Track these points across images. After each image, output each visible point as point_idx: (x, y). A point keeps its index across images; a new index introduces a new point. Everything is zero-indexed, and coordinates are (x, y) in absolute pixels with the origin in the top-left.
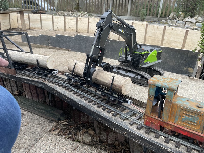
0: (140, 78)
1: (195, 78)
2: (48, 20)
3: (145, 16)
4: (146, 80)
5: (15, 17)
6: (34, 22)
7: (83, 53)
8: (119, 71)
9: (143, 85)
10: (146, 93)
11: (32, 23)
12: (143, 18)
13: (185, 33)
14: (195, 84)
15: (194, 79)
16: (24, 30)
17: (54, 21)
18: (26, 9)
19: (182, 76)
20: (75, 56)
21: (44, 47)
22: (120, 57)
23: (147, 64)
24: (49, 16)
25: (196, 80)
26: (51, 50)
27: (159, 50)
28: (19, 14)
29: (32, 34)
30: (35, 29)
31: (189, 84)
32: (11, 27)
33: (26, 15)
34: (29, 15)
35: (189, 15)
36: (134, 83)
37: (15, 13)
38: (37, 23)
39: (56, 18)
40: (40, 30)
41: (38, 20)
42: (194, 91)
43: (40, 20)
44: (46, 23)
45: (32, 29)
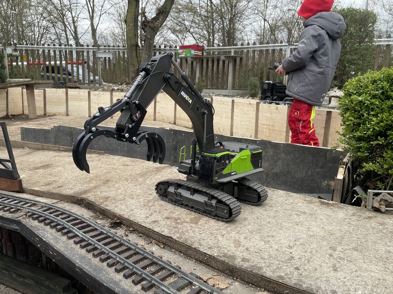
0: (216, 204)
1: (331, 202)
2: (81, 100)
3: (257, 89)
4: (227, 208)
5: (17, 94)
6: (54, 102)
7: (127, 158)
8: (180, 190)
9: (223, 218)
10: (223, 236)
11: (50, 105)
12: (253, 92)
13: (325, 116)
14: (327, 215)
15: (328, 203)
16: (33, 118)
17: (91, 100)
18: (37, 81)
19: (307, 199)
20: (108, 163)
21: (53, 148)
22: (181, 162)
23: (231, 175)
24: (83, 93)
25: (332, 205)
26: (67, 153)
27: (254, 150)
28: (25, 90)
29: (45, 125)
30: (55, 115)
31: (315, 214)
32: (9, 114)
33: (38, 92)
34: (45, 91)
35: (336, 86)
36: (206, 215)
37: (20, 89)
38: (59, 105)
39: (95, 95)
40: (64, 118)
41: (61, 99)
42: (323, 228)
43: (65, 100)
44: (77, 104)
45: (49, 116)
